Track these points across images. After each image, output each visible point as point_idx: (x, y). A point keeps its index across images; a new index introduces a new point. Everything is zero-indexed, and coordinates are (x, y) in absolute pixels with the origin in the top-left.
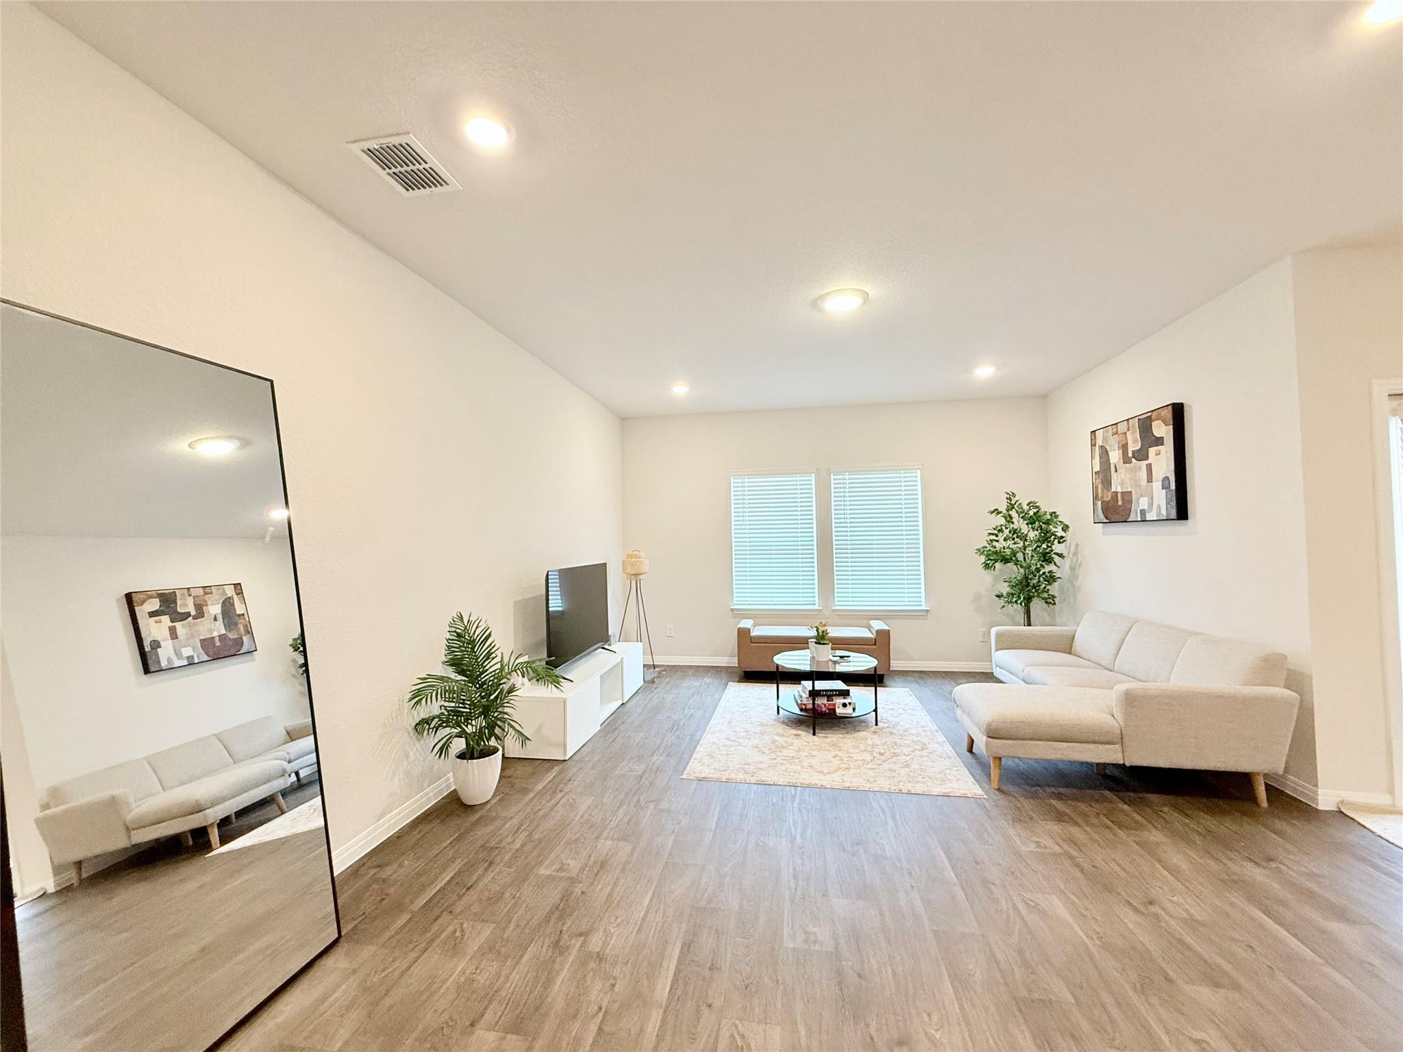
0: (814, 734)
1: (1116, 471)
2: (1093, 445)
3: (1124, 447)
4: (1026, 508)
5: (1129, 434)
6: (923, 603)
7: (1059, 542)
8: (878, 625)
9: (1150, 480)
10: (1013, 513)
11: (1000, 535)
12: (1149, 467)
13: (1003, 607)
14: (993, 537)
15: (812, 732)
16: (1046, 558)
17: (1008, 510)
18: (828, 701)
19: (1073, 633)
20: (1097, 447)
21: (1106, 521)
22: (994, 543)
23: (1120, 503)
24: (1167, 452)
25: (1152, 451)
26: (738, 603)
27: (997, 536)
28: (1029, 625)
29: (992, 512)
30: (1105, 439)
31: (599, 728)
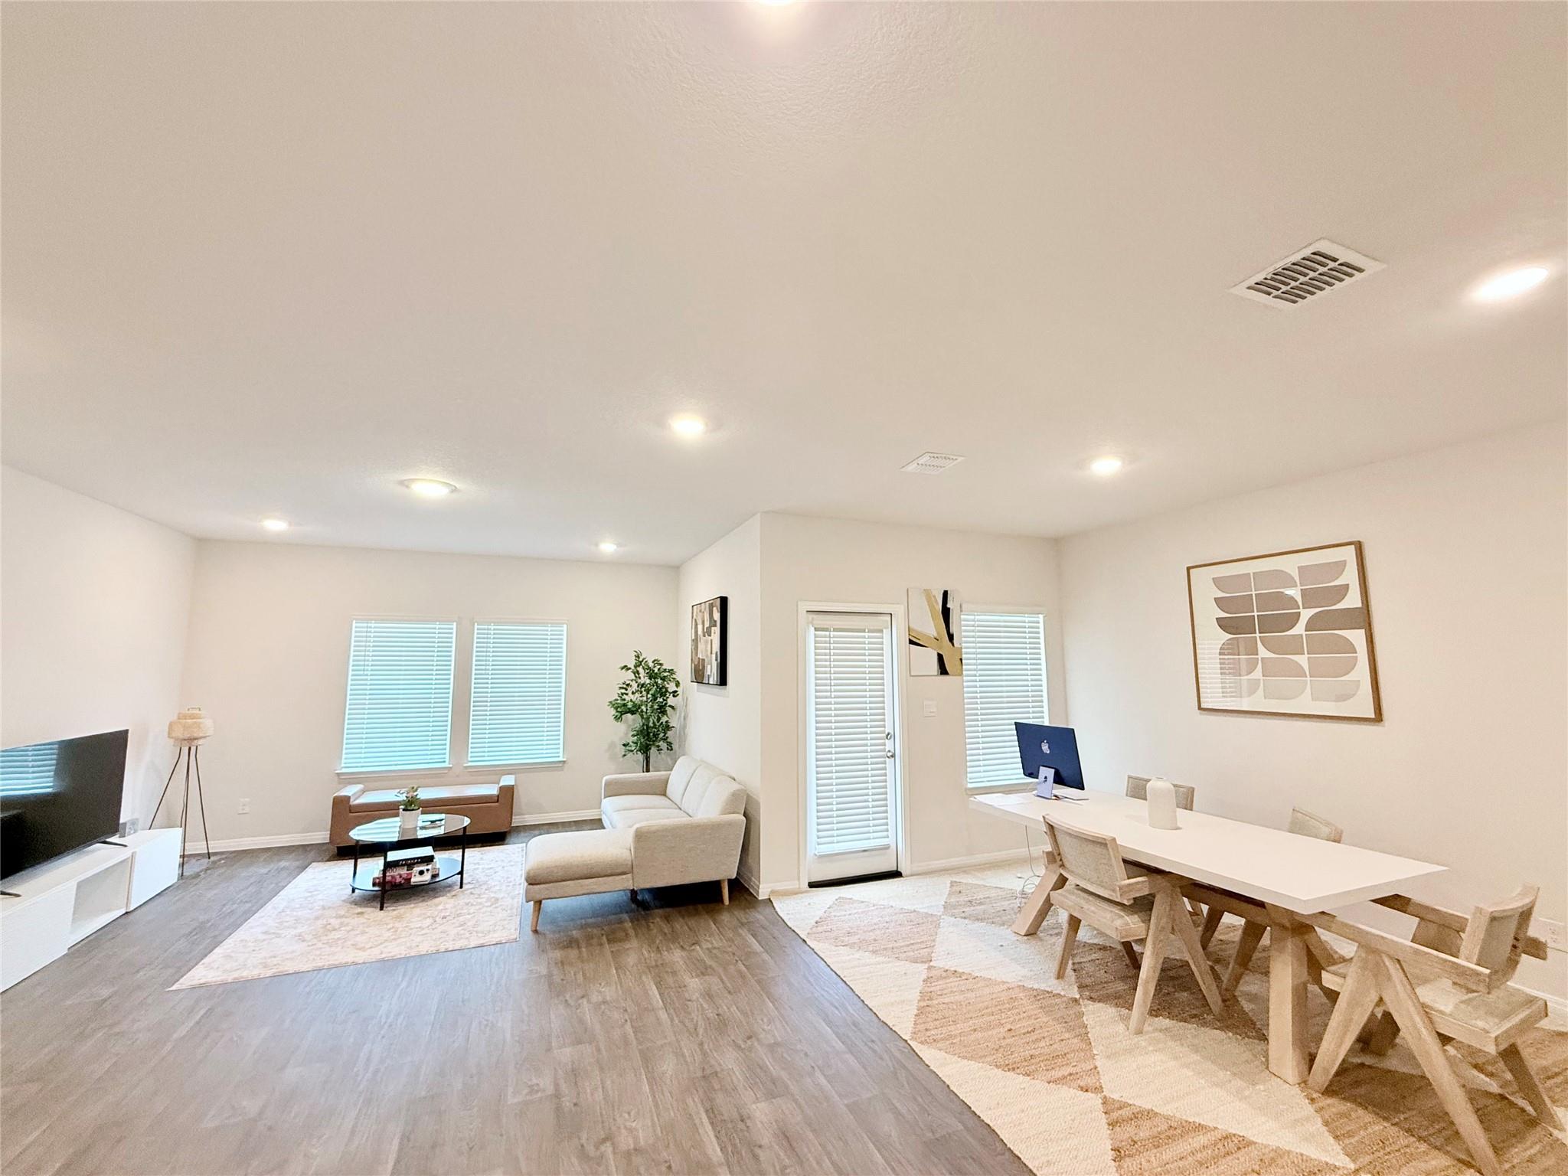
0: (382, 908)
1: (700, 641)
2: (693, 617)
3: (703, 623)
4: (651, 665)
5: (705, 614)
6: (561, 754)
7: (674, 696)
8: (508, 780)
9: (711, 652)
10: (640, 669)
11: (629, 689)
12: (711, 642)
13: (625, 755)
14: (623, 691)
15: (379, 906)
16: (662, 710)
17: (635, 667)
18: (408, 870)
21: (695, 680)
22: (625, 696)
23: (700, 667)
24: (719, 633)
25: (713, 630)
26: (346, 765)
27: (627, 690)
28: (648, 770)
29: (622, 668)
30: (697, 614)
31: (66, 952)
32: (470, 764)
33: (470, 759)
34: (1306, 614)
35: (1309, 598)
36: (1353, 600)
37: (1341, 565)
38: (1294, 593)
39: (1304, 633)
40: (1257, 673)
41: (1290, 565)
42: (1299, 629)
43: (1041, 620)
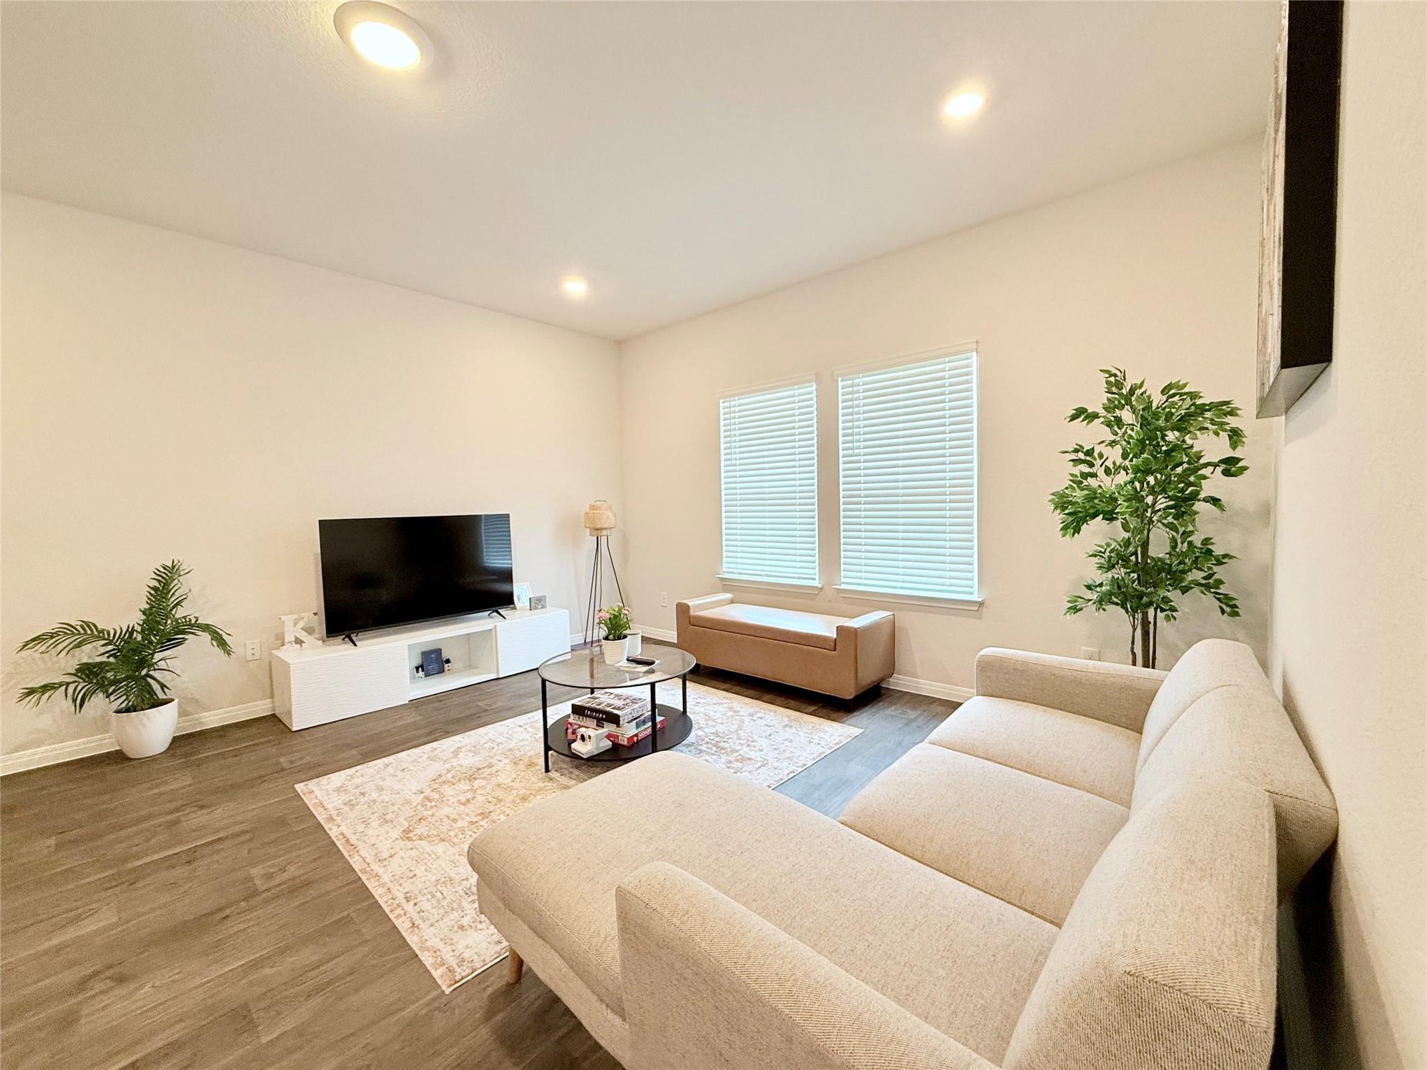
0: (546, 771)
4: (1158, 399)
6: (976, 593)
7: (1220, 472)
10: (1126, 413)
11: (1099, 462)
16: (1188, 510)
17: (1111, 409)
19: (1159, 688)
22: (1087, 480)
26: (727, 570)
27: (1091, 465)
29: (1074, 418)
31: (407, 702)
32: (843, 587)
33: (843, 580)
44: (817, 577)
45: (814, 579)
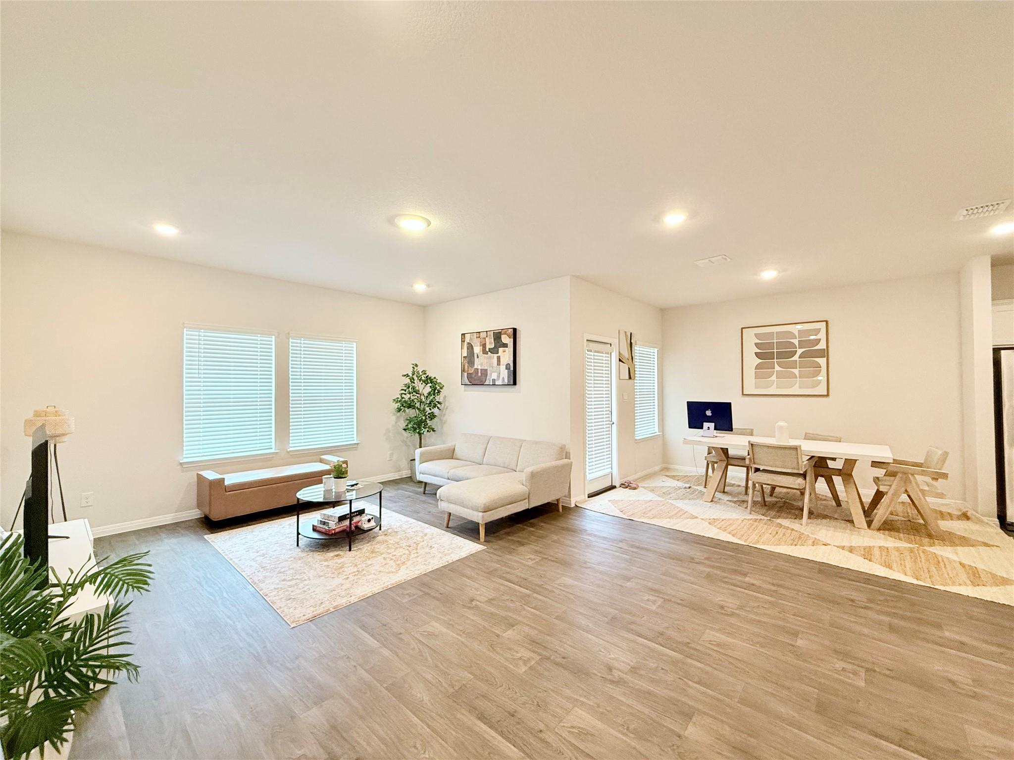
0: (350, 550)
1: (478, 357)
2: (463, 341)
3: (484, 346)
4: (421, 373)
5: (487, 340)
6: (355, 438)
8: (334, 459)
9: (499, 363)
10: (415, 377)
11: (407, 390)
12: (499, 358)
13: (408, 436)
14: (403, 392)
15: (348, 547)
16: (432, 405)
17: (412, 375)
19: (453, 448)
20: (466, 343)
21: (469, 384)
23: (480, 374)
24: (509, 352)
25: (501, 350)
26: (187, 455)
27: (405, 391)
29: (404, 376)
30: (471, 339)
32: (291, 449)
33: (291, 445)
34: (800, 351)
35: (802, 344)
36: (822, 345)
37: (818, 331)
38: (796, 342)
39: (798, 359)
40: (774, 377)
41: (795, 329)
42: (796, 357)
43: (656, 351)
44: (273, 446)
45: (271, 448)
